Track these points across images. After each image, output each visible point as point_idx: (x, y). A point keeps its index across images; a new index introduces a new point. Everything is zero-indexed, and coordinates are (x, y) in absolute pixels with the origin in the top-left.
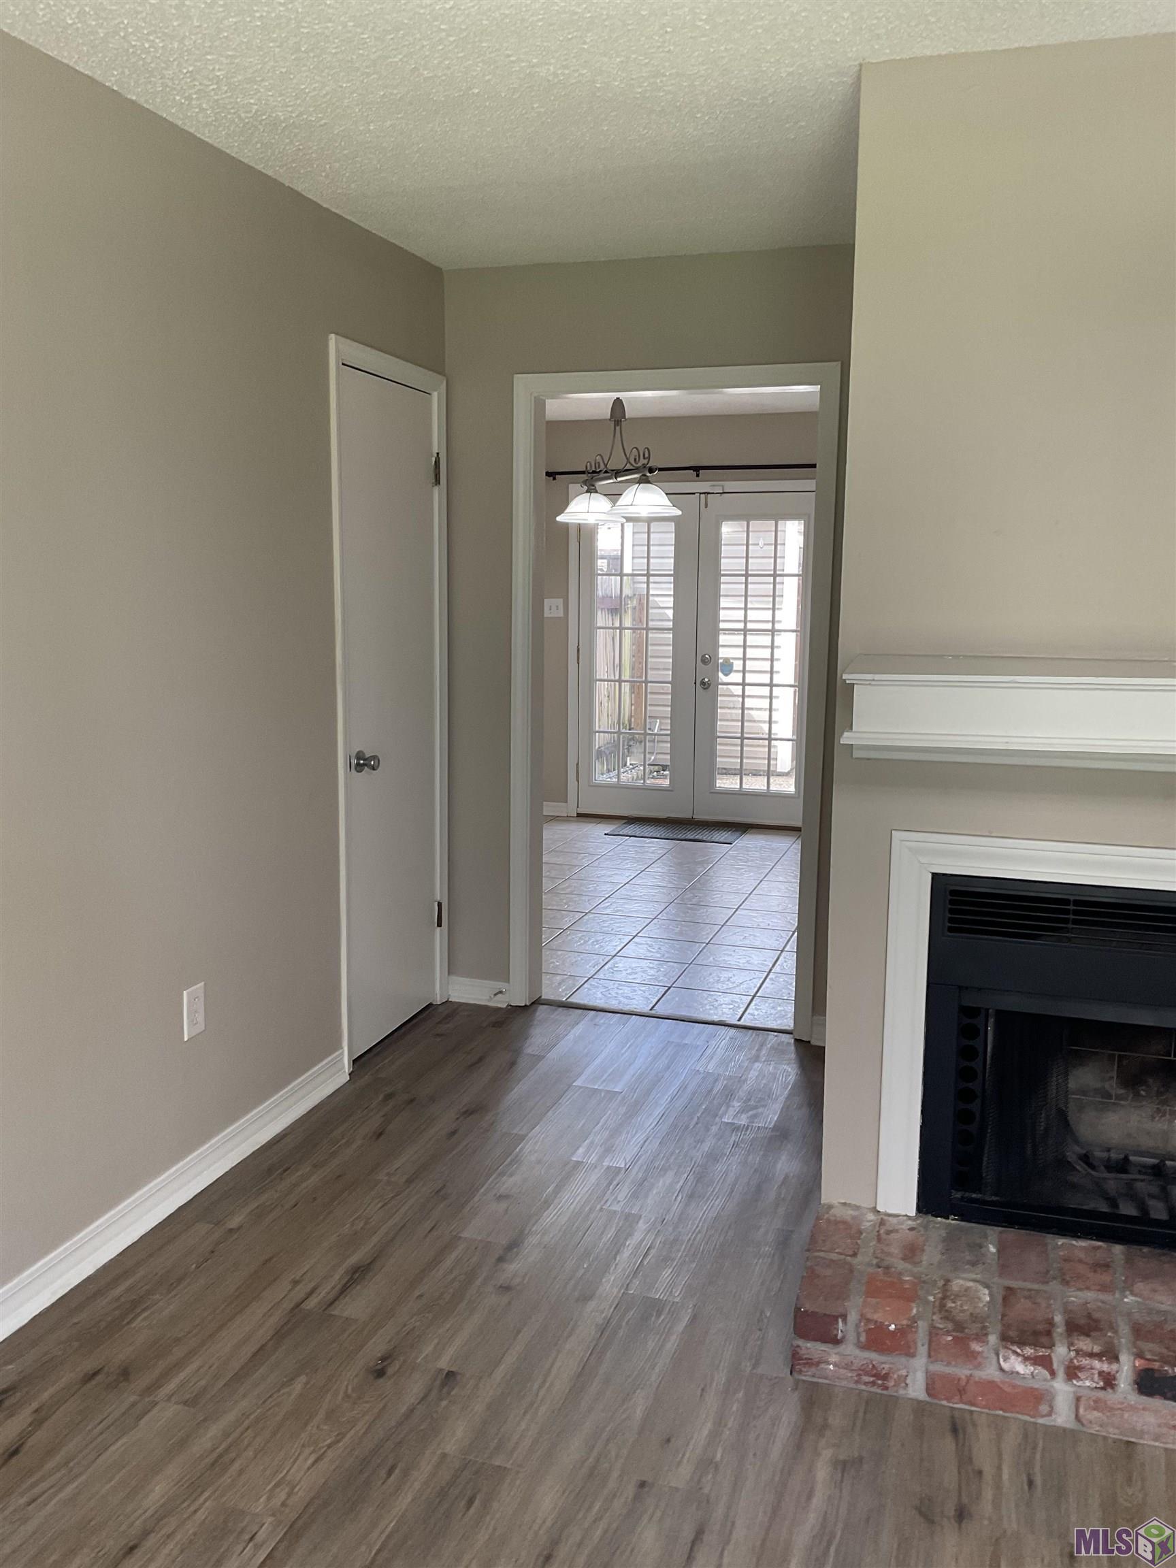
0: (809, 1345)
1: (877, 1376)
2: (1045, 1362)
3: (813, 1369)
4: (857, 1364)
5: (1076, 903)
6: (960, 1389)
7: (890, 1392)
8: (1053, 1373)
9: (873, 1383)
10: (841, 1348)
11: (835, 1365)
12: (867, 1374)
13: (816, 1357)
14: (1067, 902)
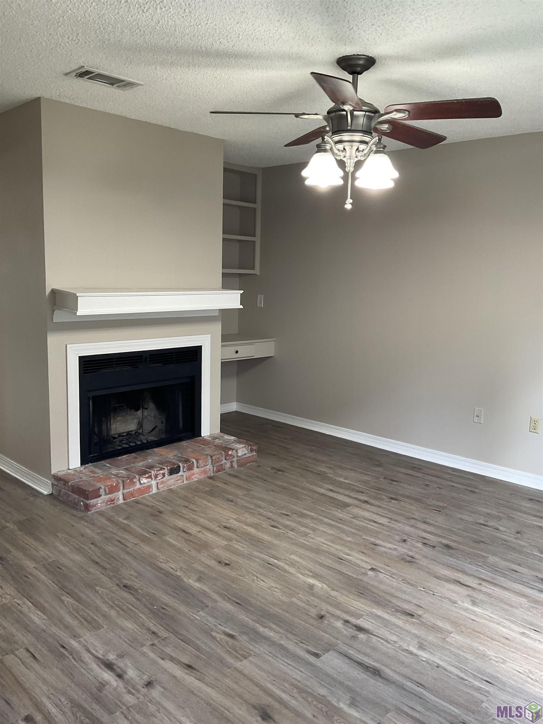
0: (92, 501)
1: (112, 501)
2: (150, 477)
3: (94, 508)
4: (106, 500)
5: (116, 358)
6: (132, 494)
7: (115, 504)
8: (152, 479)
9: (111, 504)
10: (101, 498)
11: (100, 503)
12: (109, 502)
13: (95, 504)
14: (113, 359)
